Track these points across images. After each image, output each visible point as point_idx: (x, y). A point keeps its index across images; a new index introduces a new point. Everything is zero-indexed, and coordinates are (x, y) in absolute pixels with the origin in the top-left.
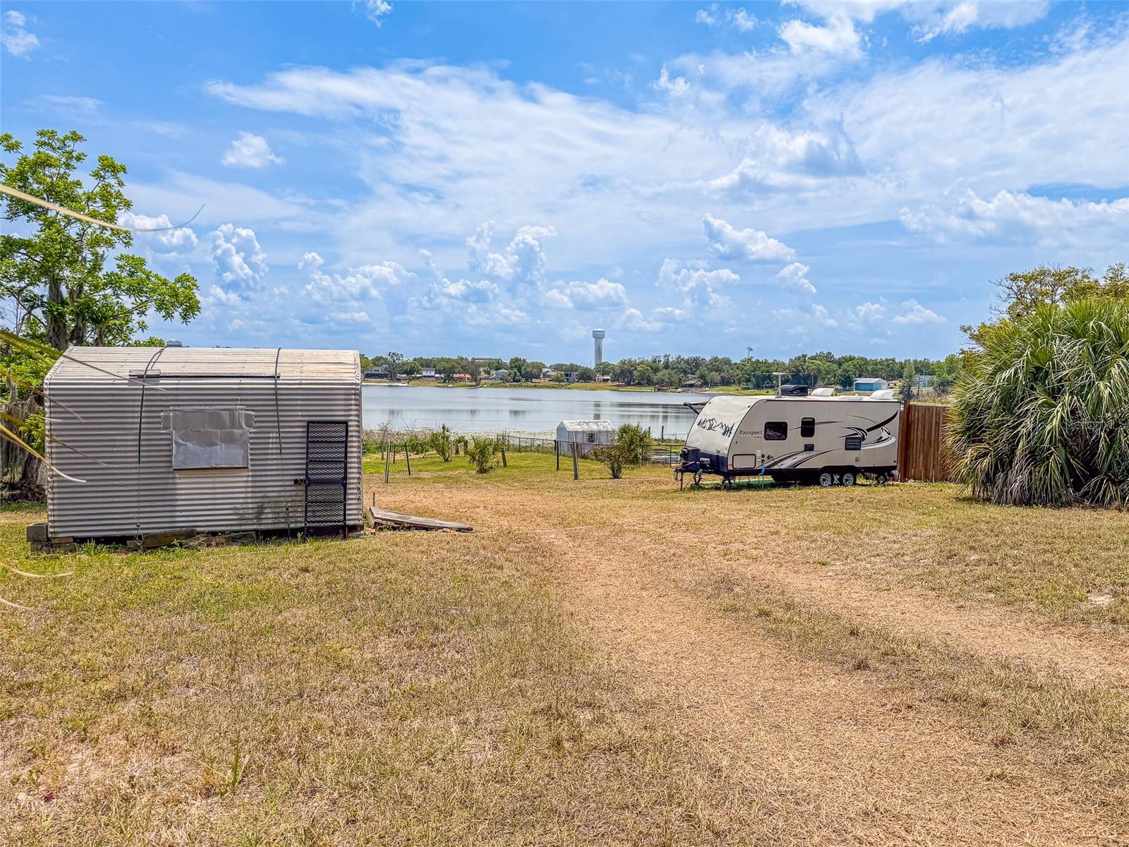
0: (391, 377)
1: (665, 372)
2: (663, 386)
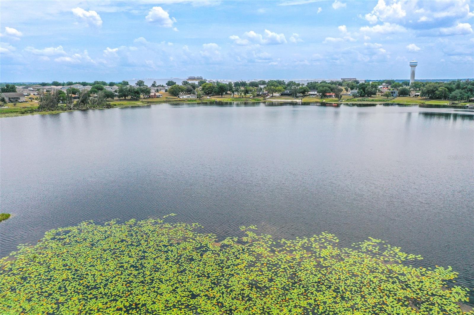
0: (293, 95)
1: (457, 91)
2: (456, 100)
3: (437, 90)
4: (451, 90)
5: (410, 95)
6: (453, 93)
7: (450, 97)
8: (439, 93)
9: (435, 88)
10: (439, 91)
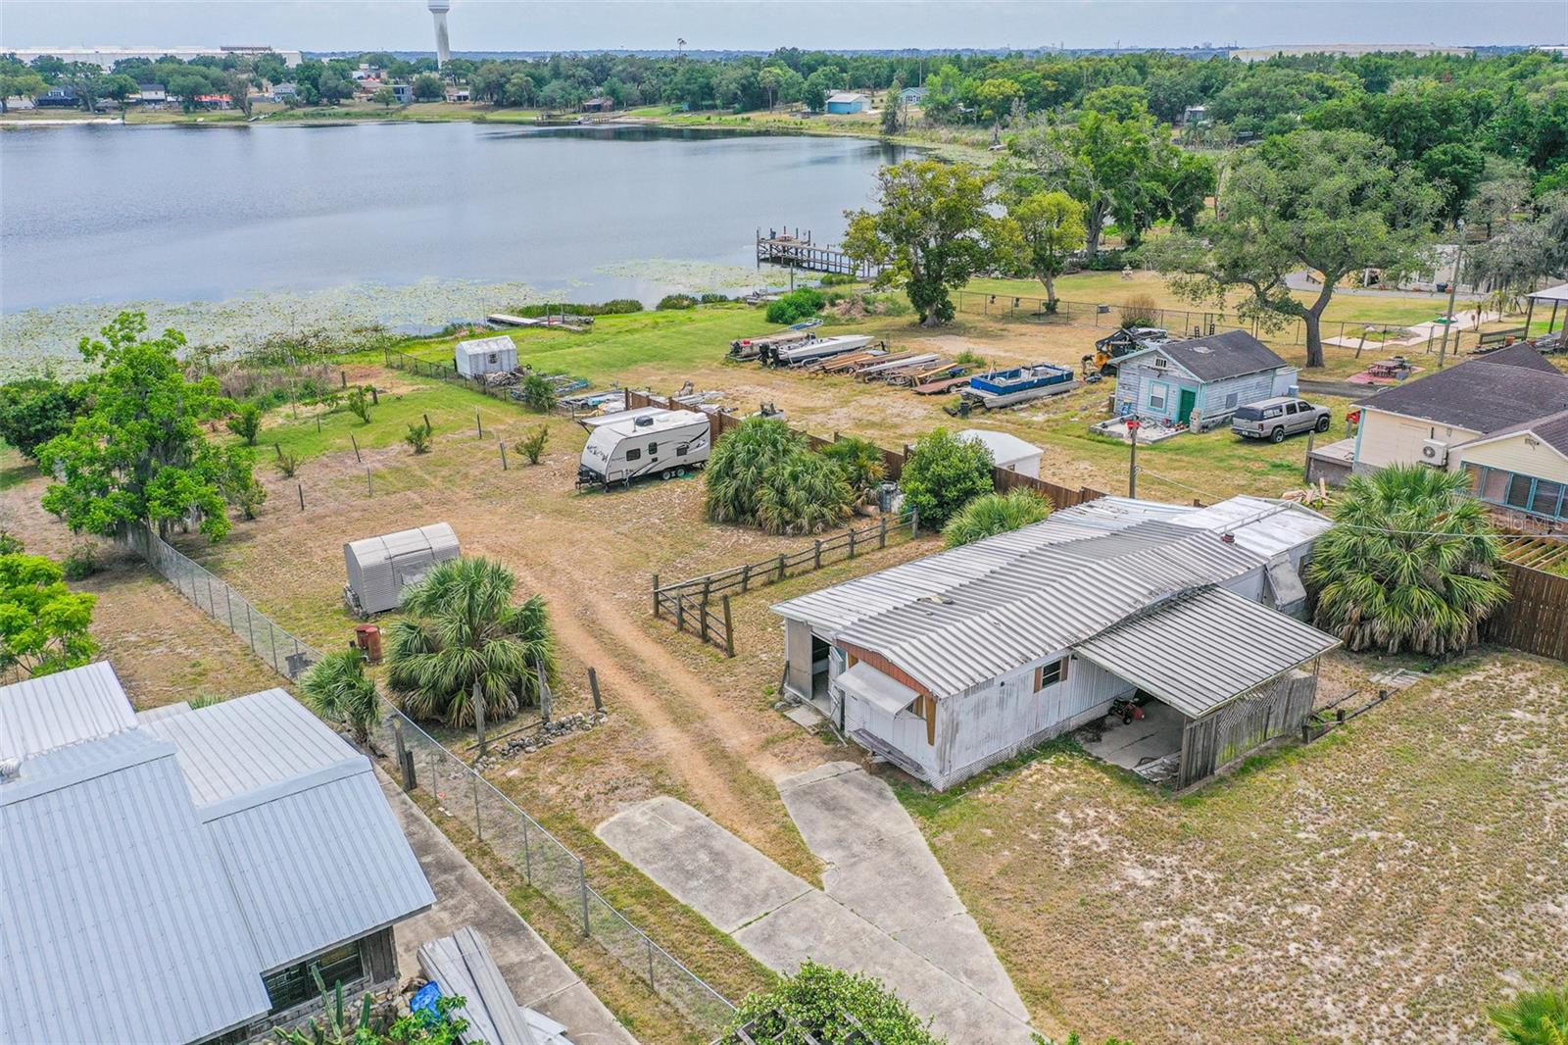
1: (555, 84)
2: (554, 108)
3: (509, 80)
4: (540, 82)
5: (445, 98)
6: (547, 89)
7: (541, 99)
8: (513, 89)
9: (503, 76)
10: (514, 85)
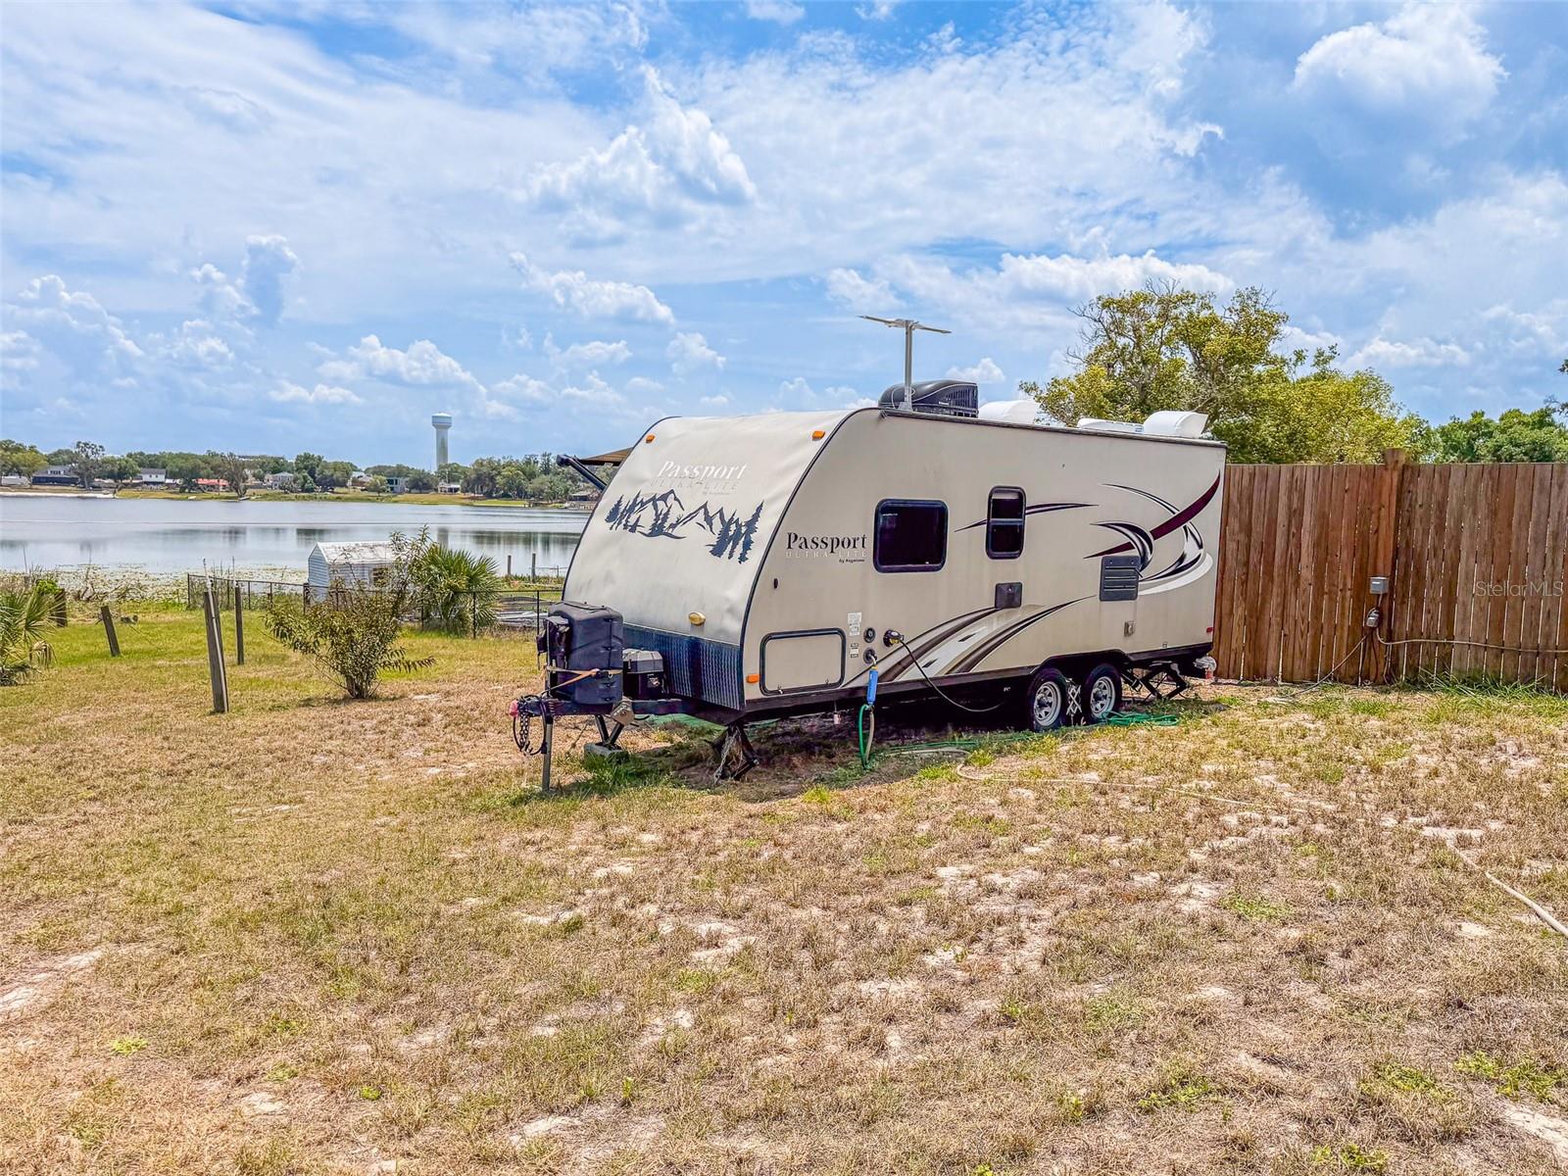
0: (83, 482)
1: (543, 478)
2: (542, 499)
3: (499, 473)
5: (436, 490)
6: (536, 483)
7: (529, 490)
8: (503, 483)
10: (505, 477)
